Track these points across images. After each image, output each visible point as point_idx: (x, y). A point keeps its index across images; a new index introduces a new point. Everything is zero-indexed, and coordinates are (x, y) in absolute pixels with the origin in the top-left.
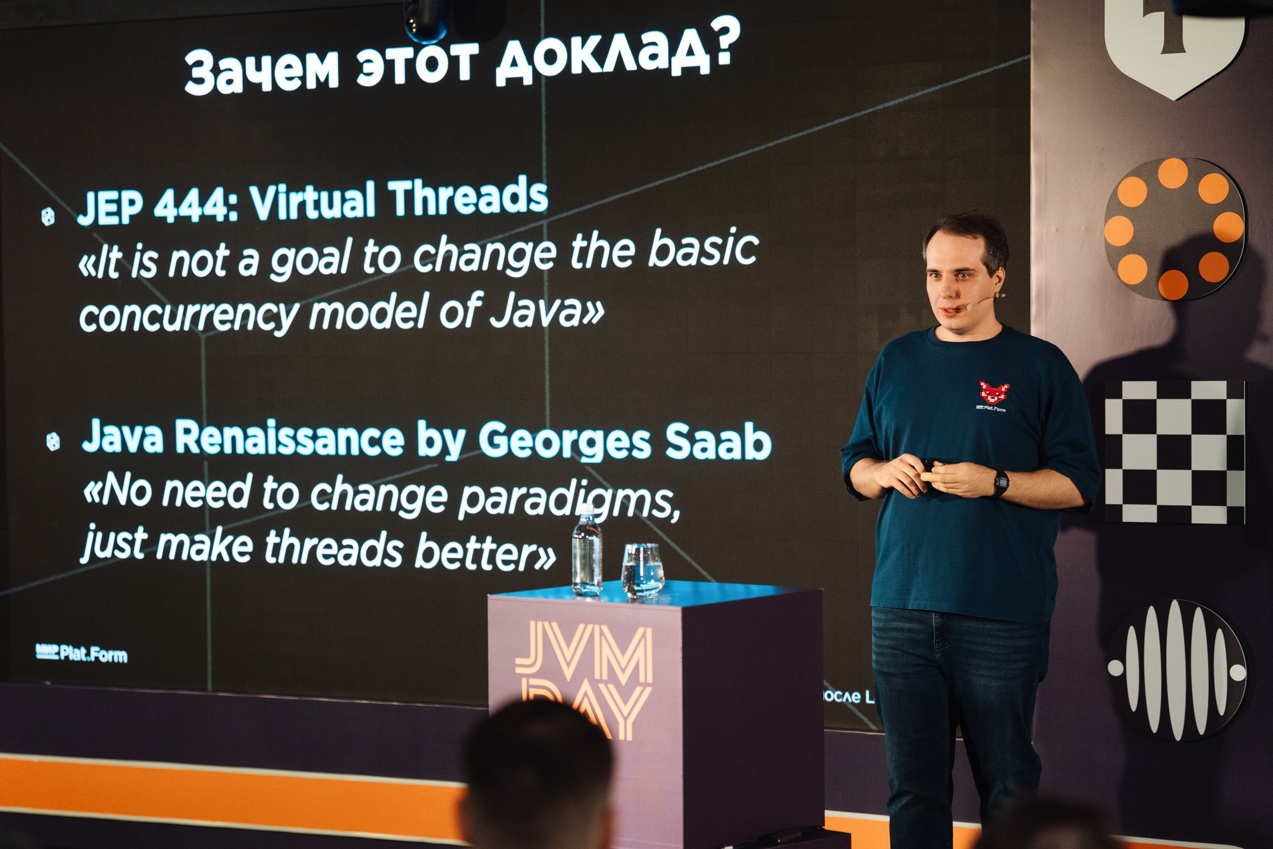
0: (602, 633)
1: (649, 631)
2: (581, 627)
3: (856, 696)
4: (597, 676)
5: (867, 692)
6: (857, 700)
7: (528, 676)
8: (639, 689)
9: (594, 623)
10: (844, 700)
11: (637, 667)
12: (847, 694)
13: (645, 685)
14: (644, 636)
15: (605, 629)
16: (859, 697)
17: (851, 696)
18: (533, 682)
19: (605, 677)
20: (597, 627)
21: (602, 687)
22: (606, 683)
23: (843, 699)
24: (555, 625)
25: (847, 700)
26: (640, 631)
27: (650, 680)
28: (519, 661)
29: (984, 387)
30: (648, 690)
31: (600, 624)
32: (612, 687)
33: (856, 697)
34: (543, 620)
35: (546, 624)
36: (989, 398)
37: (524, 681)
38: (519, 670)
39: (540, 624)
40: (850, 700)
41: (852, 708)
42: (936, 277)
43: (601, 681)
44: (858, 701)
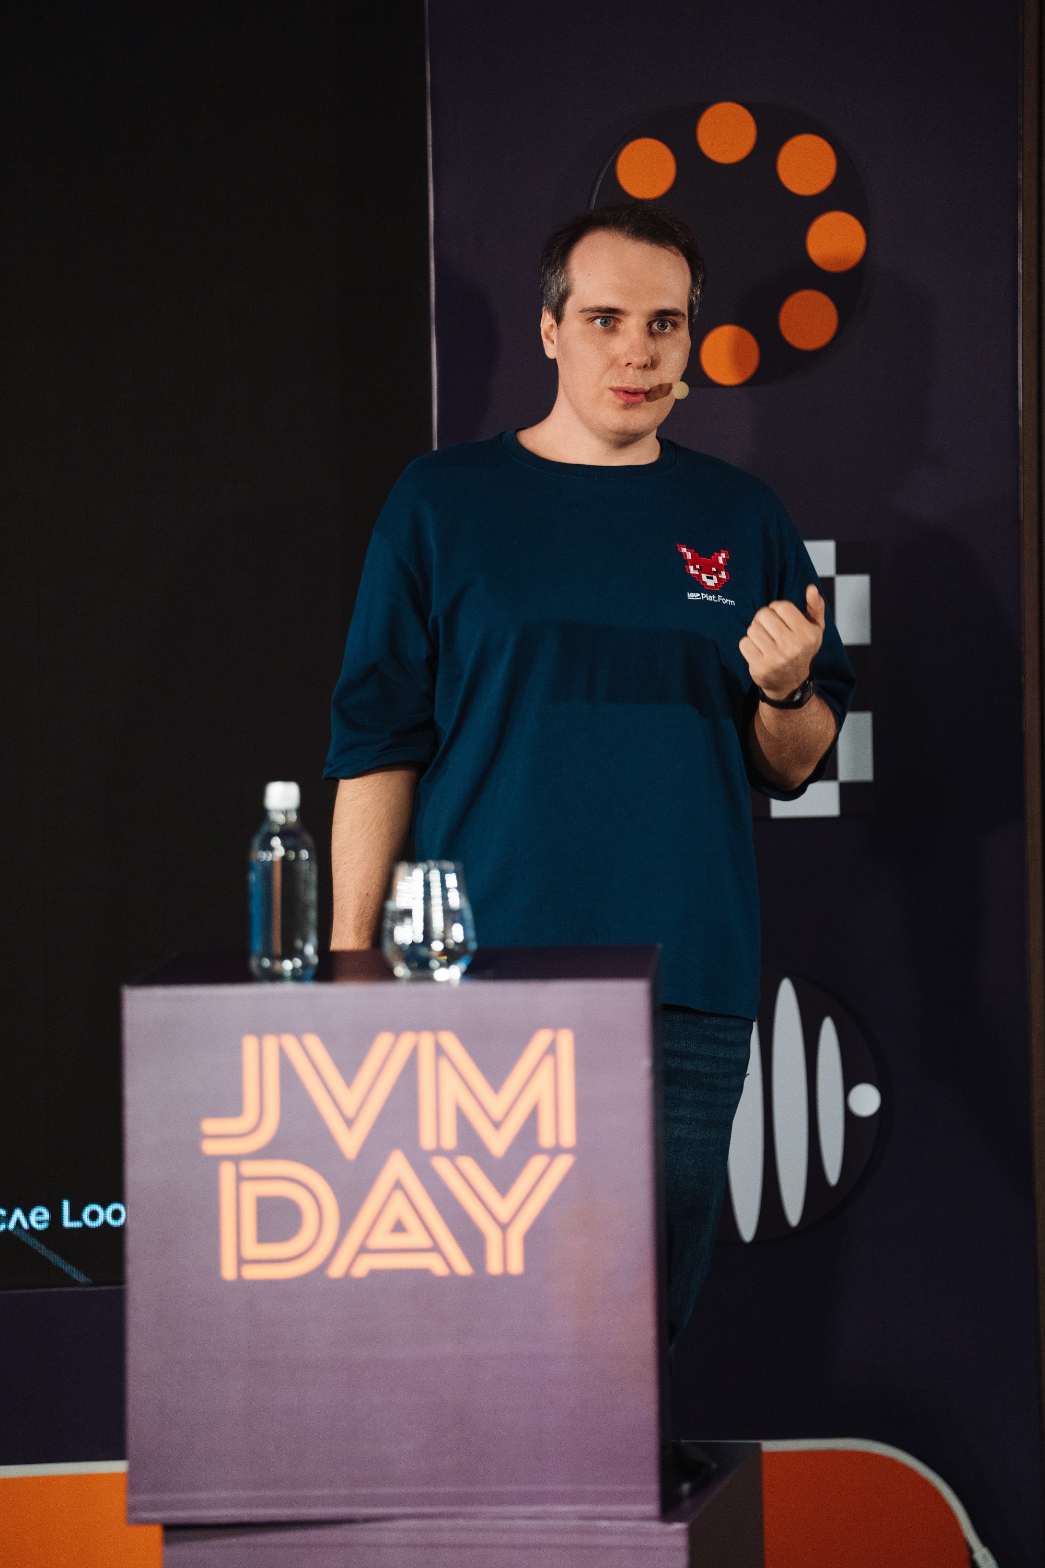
0: (440, 1051)
1: (566, 1040)
2: (384, 1041)
3: (40, 1214)
4: (427, 1141)
5: (66, 1205)
6: (39, 1222)
7: (237, 1159)
8: (537, 1163)
9: (417, 1029)
10: (12, 1225)
11: (533, 1117)
12: (18, 1214)
13: (555, 1152)
14: (552, 1049)
15: (449, 1041)
16: (46, 1215)
17: (27, 1215)
18: (249, 1168)
19: (449, 1140)
20: (426, 1041)
21: (442, 1165)
22: (451, 1155)
23: (7, 1223)
24: (313, 1042)
25: (18, 1223)
26: (542, 1039)
27: (568, 1138)
28: (210, 1126)
29: (689, 556)
30: (564, 1163)
31: (434, 1029)
32: (468, 1164)
33: (39, 1218)
34: (278, 1031)
35: (290, 1042)
36: (704, 576)
37: (227, 1172)
38: (210, 1148)
39: (270, 1043)
40: (25, 1225)
41: (32, 1241)
42: (605, 323)
43: (439, 1151)
44: (44, 1226)
